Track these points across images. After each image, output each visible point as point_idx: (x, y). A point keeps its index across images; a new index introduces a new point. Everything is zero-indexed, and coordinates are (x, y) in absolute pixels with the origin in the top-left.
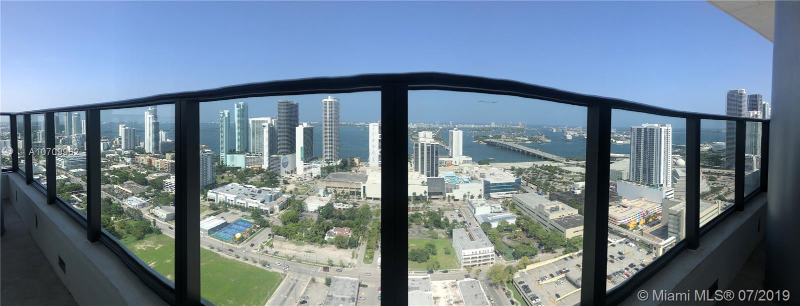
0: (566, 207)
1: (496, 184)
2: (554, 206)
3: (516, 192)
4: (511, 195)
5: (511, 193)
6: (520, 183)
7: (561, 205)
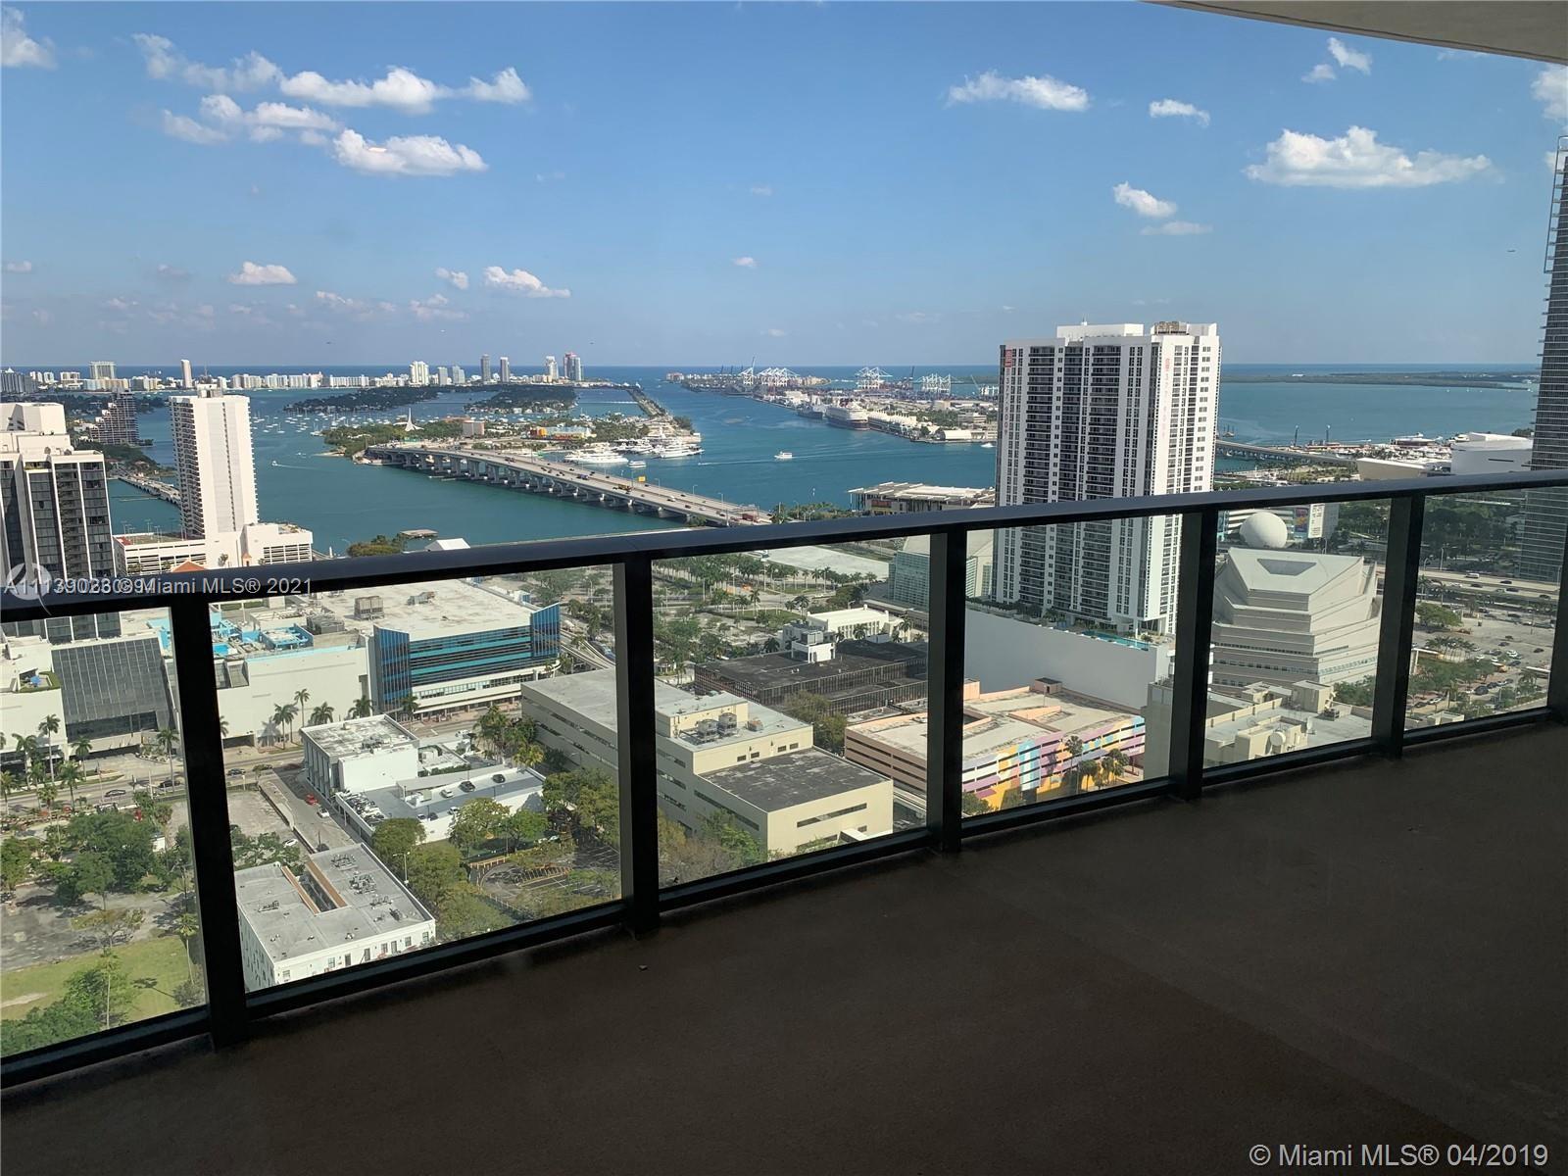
0: (768, 716)
1: (439, 643)
2: (715, 715)
3: (541, 669)
4: (517, 686)
5: (517, 679)
6: (553, 629)
7: (744, 711)
